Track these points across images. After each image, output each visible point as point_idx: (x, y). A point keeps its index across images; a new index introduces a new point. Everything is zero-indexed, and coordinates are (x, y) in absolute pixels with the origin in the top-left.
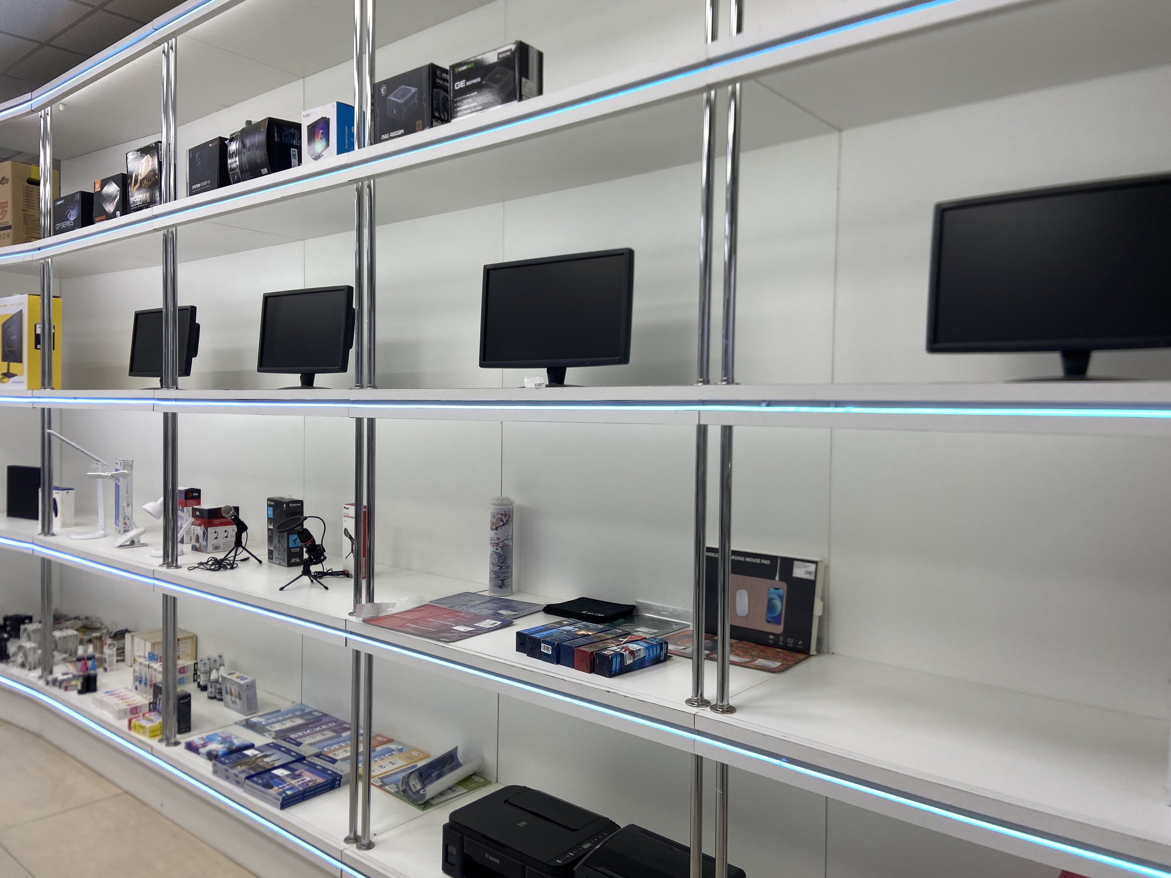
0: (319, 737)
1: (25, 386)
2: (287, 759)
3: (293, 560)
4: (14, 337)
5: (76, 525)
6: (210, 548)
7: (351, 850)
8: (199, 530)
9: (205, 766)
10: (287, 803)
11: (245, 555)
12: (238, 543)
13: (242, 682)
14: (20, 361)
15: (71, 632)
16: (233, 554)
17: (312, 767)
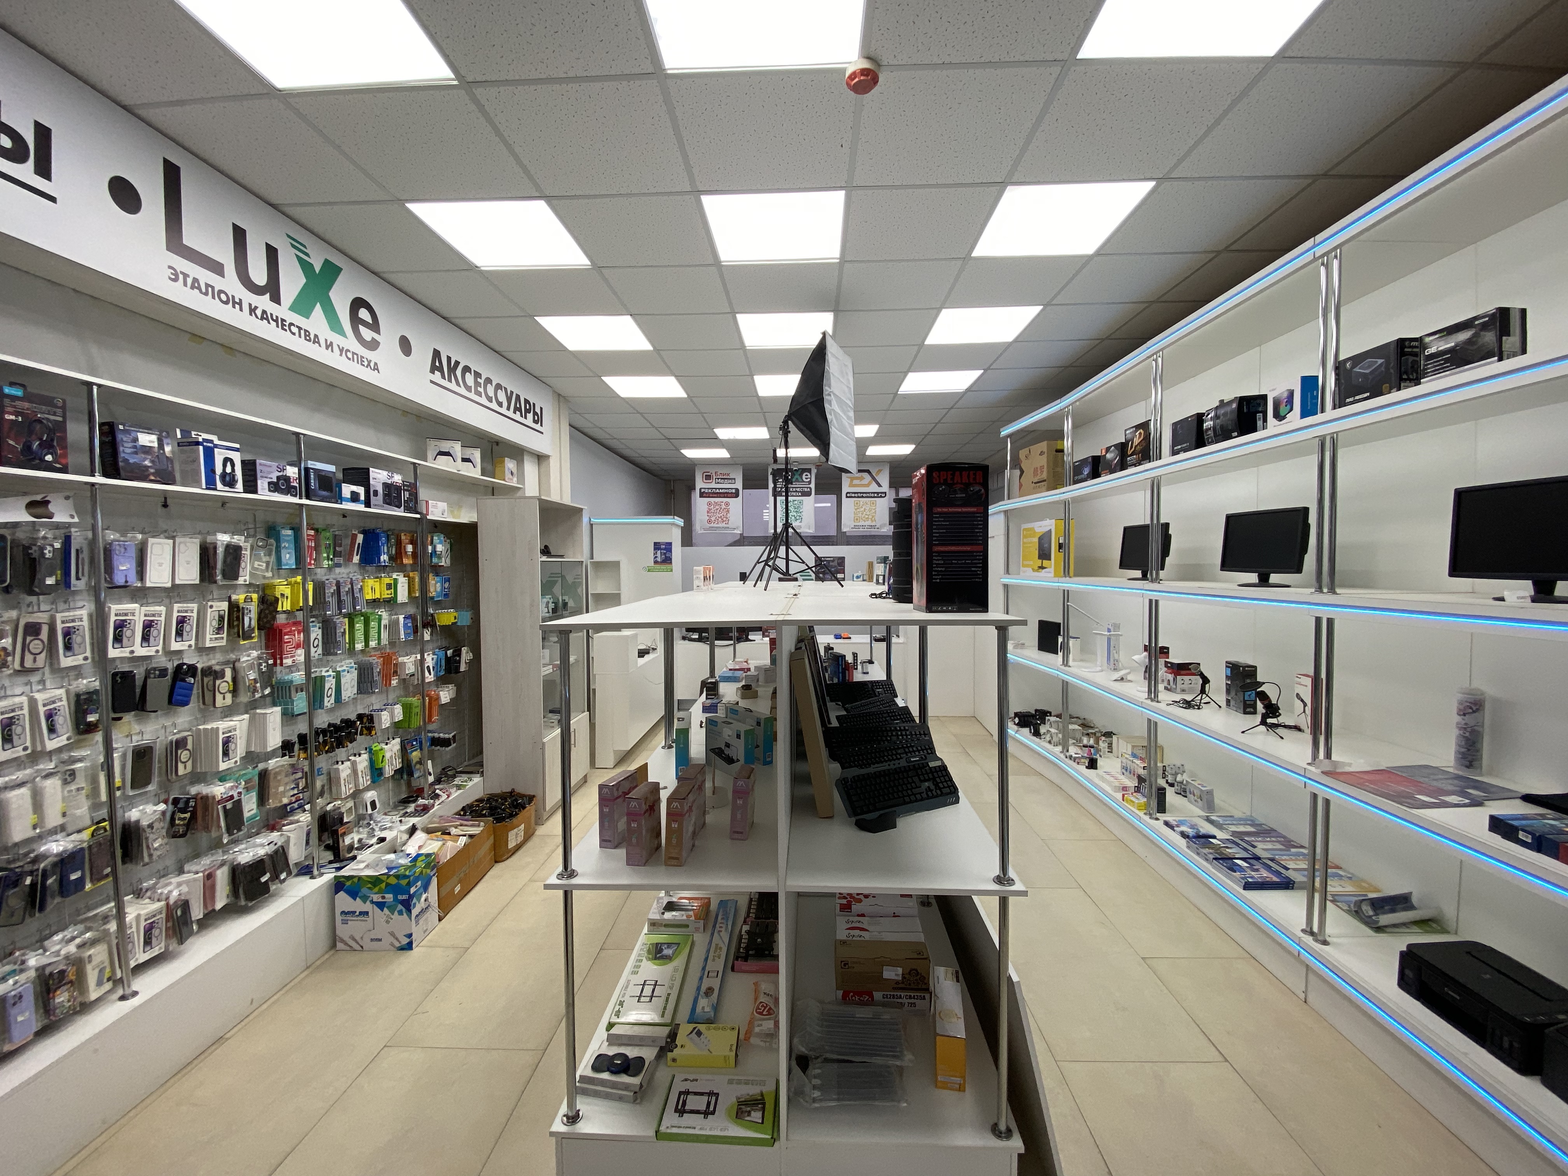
0: (1269, 846)
1: (1052, 575)
2: (1246, 855)
3: (1248, 710)
4: (1046, 545)
5: (1082, 660)
6: (1178, 690)
7: (1308, 940)
8: (1170, 677)
9: (1183, 842)
10: (1248, 886)
11: (1207, 699)
12: (1203, 691)
13: (1203, 789)
14: (1050, 559)
15: (1076, 727)
16: (1199, 698)
17: (1268, 868)
